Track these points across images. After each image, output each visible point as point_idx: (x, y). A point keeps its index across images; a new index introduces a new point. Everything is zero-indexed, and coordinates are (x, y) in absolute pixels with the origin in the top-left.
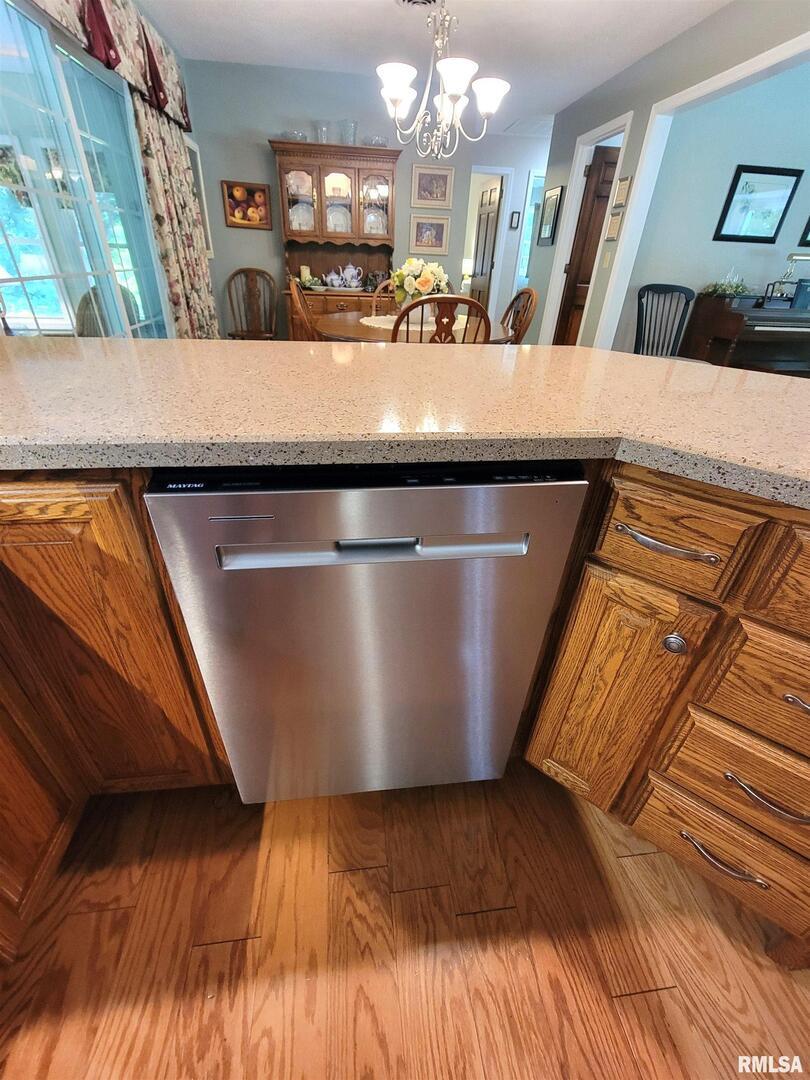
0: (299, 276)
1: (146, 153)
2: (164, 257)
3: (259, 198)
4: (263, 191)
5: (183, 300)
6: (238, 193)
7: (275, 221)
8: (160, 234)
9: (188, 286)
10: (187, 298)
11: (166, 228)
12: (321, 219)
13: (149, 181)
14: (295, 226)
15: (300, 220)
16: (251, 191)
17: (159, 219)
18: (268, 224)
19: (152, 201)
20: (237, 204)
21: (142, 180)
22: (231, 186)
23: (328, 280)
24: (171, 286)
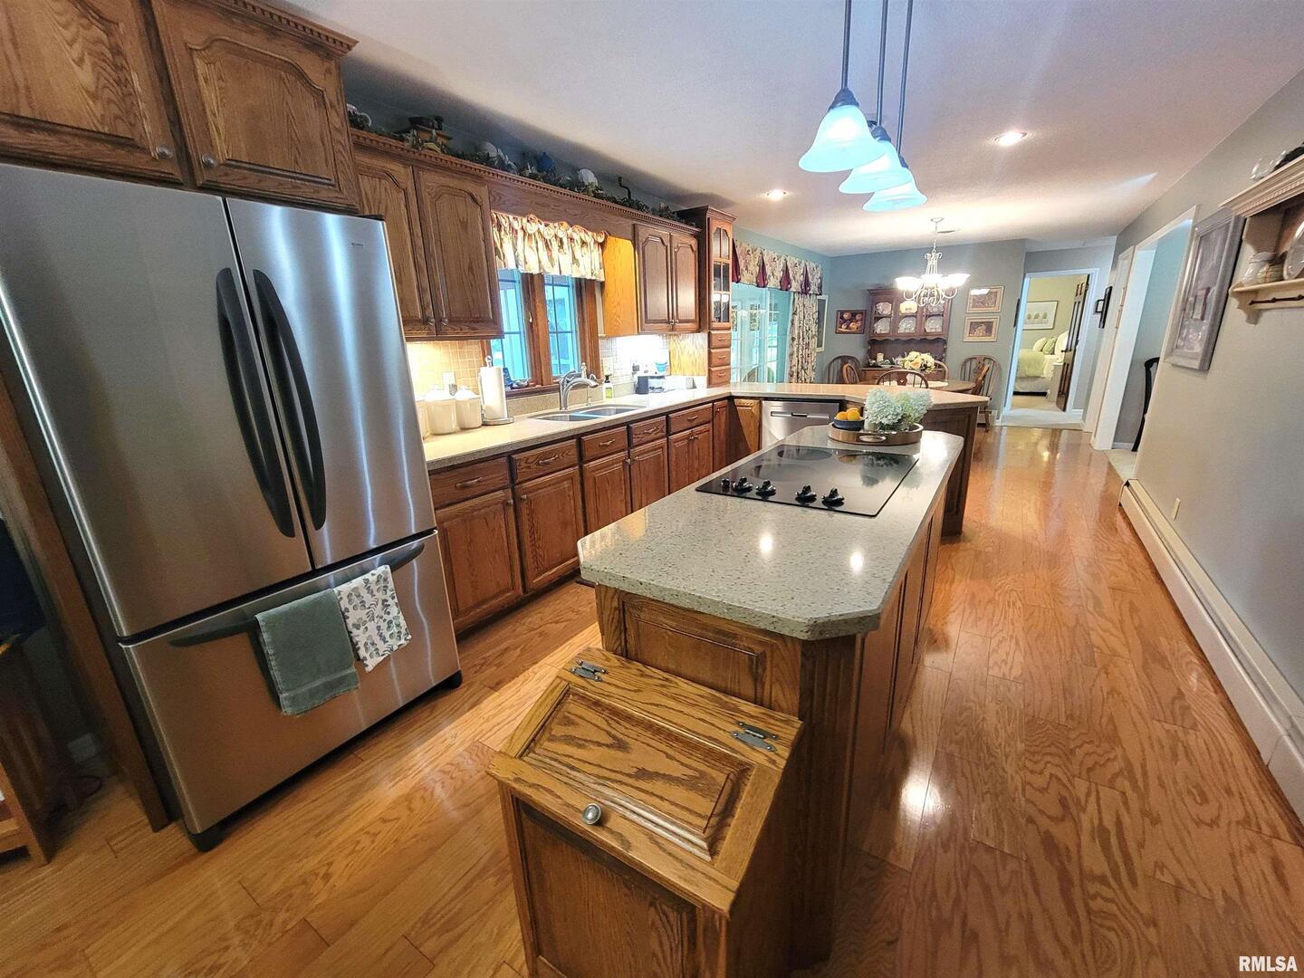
0: (876, 359)
1: (794, 314)
2: (791, 355)
3: (858, 317)
4: (862, 313)
5: (795, 374)
6: (845, 316)
7: (866, 328)
8: (792, 345)
9: (800, 367)
10: (798, 373)
11: (795, 342)
12: (894, 326)
13: (793, 324)
14: (878, 331)
15: (881, 328)
16: (854, 314)
17: (793, 339)
18: (861, 331)
19: (792, 332)
20: (845, 321)
21: (790, 324)
22: (842, 312)
23: (895, 361)
24: (791, 367)
